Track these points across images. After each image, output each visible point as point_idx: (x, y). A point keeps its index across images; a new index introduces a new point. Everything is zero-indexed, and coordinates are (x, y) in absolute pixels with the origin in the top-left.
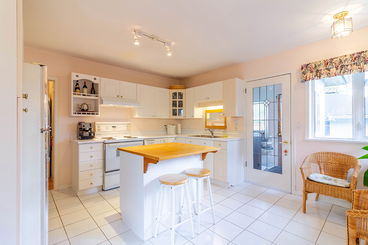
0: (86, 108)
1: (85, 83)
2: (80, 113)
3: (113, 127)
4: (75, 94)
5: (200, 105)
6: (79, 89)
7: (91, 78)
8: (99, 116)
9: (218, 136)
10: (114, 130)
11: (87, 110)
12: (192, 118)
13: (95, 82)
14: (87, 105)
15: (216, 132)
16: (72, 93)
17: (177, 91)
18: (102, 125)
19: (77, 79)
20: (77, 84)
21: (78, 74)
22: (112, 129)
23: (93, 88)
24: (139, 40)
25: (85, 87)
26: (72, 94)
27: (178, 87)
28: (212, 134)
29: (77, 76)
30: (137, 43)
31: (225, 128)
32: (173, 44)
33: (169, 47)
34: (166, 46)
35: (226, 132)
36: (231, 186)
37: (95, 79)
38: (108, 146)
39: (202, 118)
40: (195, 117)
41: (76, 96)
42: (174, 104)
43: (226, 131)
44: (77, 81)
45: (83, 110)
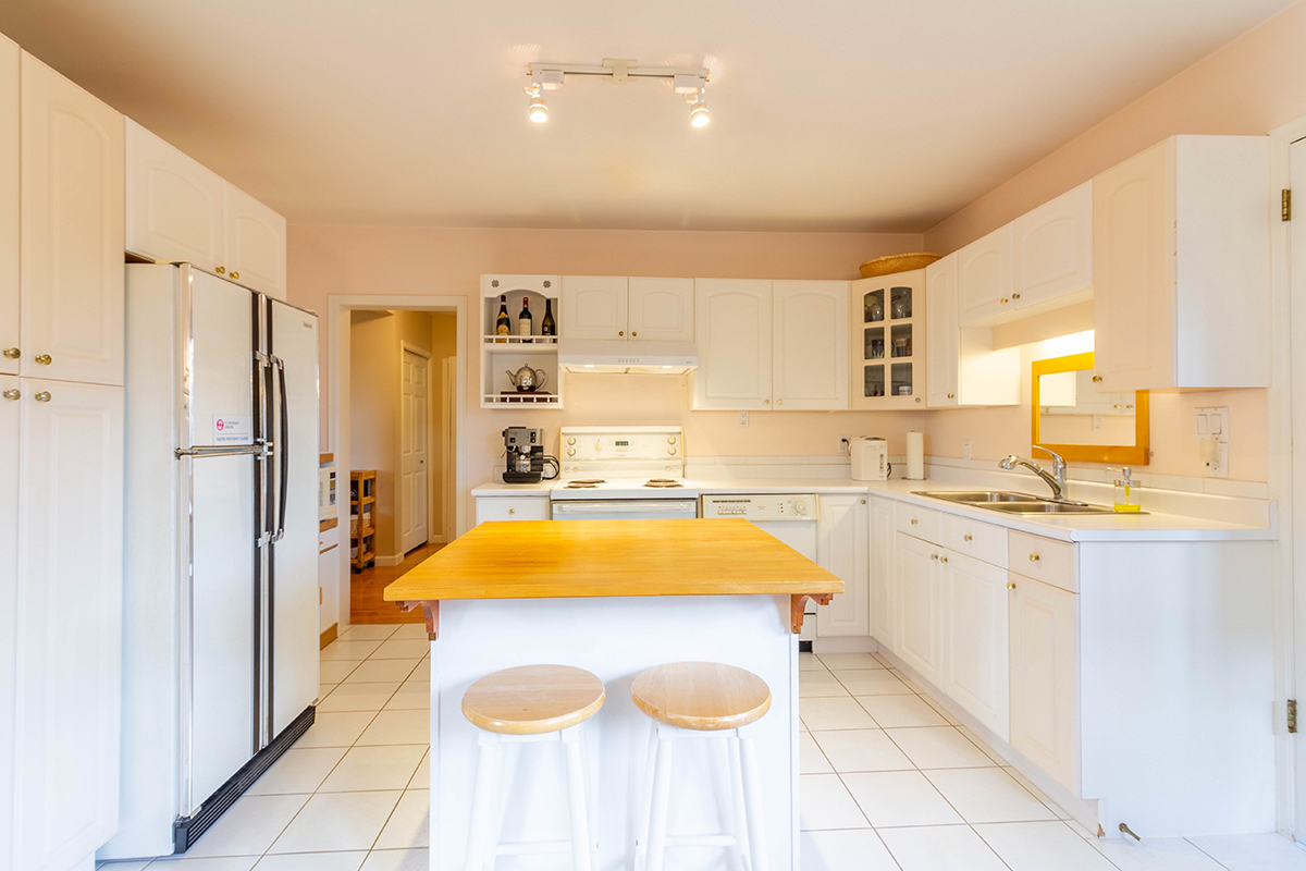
0: (530, 383)
1: (526, 302)
2: (518, 400)
3: (617, 443)
4: (491, 341)
5: (997, 338)
6: (508, 325)
7: (532, 283)
8: (559, 405)
9: (1092, 502)
10: (621, 453)
11: (532, 389)
12: (948, 403)
13: (548, 294)
14: (534, 374)
15: (1083, 483)
16: (483, 336)
17: (886, 283)
18: (581, 437)
19: (496, 293)
20: (503, 309)
21: (496, 277)
22: (614, 451)
23: (549, 315)
24: (542, 102)
25: (526, 314)
26: (482, 341)
27: (891, 262)
28: (1057, 489)
29: (495, 284)
30: (539, 117)
31: (1142, 455)
32: (715, 66)
33: (694, 90)
34: (680, 90)
35: (1138, 484)
36: (1123, 827)
37: (547, 284)
38: (560, 509)
39: (1013, 402)
40: (965, 398)
41: (495, 347)
42: (874, 343)
43: (1134, 477)
44: (503, 298)
45: (520, 390)
